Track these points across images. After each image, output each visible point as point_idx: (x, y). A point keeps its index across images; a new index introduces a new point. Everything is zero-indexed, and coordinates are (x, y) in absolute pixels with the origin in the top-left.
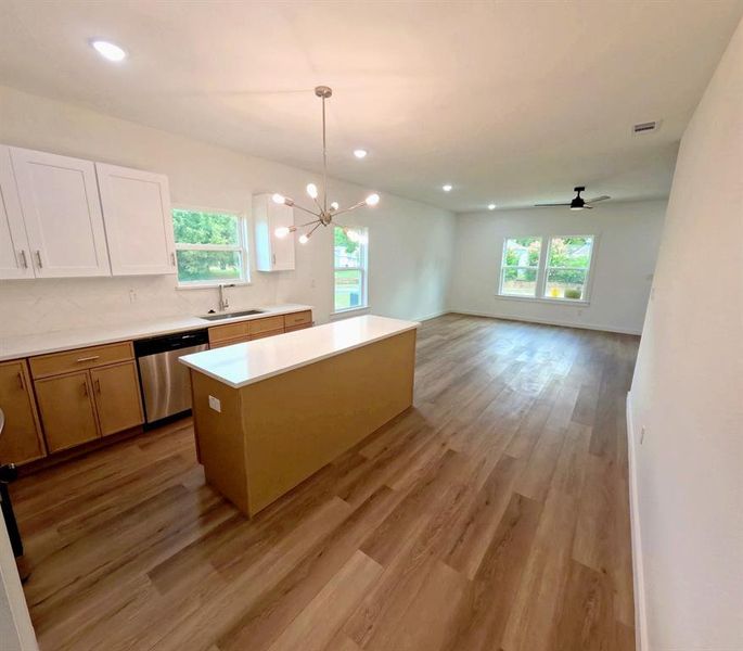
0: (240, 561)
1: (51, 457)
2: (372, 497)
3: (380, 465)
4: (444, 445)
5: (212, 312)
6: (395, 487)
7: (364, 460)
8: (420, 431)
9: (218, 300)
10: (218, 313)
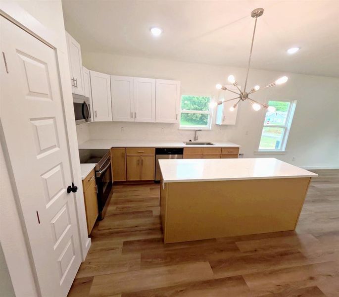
0: (150, 262)
1: (127, 181)
2: (230, 278)
3: (247, 260)
4: (312, 278)
5: (190, 141)
6: (250, 284)
7: (236, 249)
8: (292, 253)
9: (194, 136)
10: (193, 141)
